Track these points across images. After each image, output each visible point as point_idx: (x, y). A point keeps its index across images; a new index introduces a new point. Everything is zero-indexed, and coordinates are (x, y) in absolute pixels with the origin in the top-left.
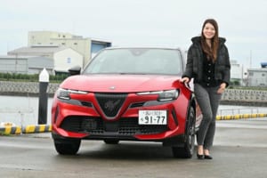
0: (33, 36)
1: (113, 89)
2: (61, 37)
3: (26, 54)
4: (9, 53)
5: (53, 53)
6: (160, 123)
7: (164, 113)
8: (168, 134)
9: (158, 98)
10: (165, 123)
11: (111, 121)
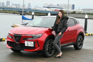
8: (36, 49)
9: (32, 37)
10: (33, 46)
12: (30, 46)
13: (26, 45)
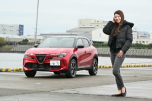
0: (80, 22)
1: (42, 53)
2: (96, 22)
3: (76, 32)
4: (67, 32)
5: (91, 31)
6: (58, 65)
7: (59, 61)
8: (62, 69)
9: (58, 56)
10: (59, 65)
11: (41, 65)
12: (56, 65)
13: (51, 65)
